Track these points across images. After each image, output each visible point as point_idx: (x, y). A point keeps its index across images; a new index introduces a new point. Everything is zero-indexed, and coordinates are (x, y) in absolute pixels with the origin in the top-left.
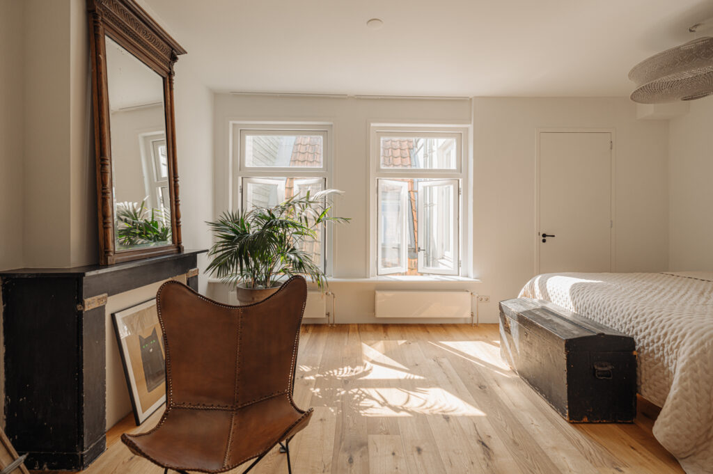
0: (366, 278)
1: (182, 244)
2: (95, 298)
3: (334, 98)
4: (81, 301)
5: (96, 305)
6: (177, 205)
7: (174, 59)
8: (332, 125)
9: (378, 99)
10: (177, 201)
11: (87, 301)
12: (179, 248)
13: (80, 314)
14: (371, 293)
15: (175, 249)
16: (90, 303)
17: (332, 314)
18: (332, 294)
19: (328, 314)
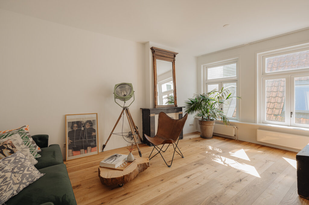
0: (255, 123)
1: (177, 105)
2: (153, 114)
3: (238, 47)
4: (150, 114)
5: (153, 116)
6: (176, 95)
7: (175, 56)
8: (238, 59)
9: (261, 42)
10: (176, 94)
11: (151, 114)
12: (176, 106)
13: (150, 117)
14: (255, 130)
15: (175, 106)
16: (151, 115)
17: (236, 135)
18: (236, 127)
19: (235, 135)
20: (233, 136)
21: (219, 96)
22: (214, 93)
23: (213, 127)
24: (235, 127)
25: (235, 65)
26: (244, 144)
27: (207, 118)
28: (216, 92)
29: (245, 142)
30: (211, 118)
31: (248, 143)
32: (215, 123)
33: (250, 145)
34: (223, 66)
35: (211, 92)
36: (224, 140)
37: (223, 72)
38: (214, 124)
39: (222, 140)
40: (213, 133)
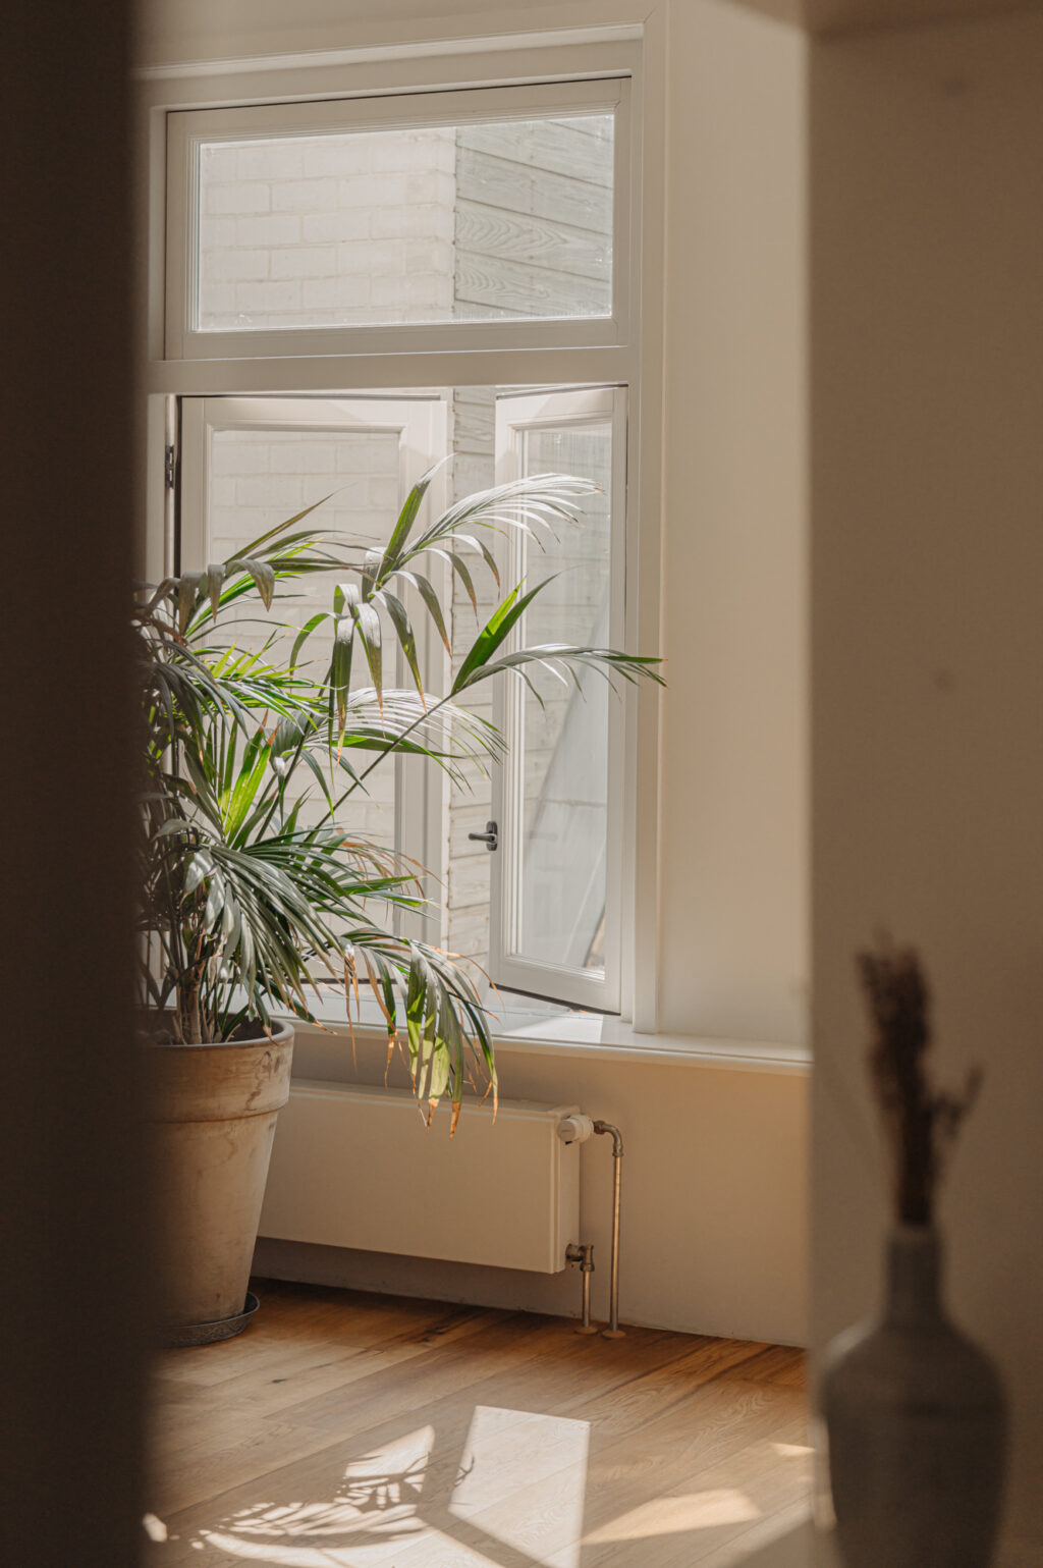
17: (600, 1258)
18: (599, 1128)
19: (578, 1256)
20: (554, 1264)
21: (346, 626)
22: (264, 585)
23: (260, 1143)
24: (583, 1126)
25: (603, 123)
26: (690, 1374)
27: (172, 1001)
28: (303, 566)
29: (717, 1339)
30: (238, 1000)
31: (748, 1353)
32: (297, 1076)
33: (766, 1383)
34: (448, 132)
35: (233, 566)
36: (424, 1337)
37: (446, 190)
38: (278, 1090)
39: (383, 1347)
40: (261, 1242)
